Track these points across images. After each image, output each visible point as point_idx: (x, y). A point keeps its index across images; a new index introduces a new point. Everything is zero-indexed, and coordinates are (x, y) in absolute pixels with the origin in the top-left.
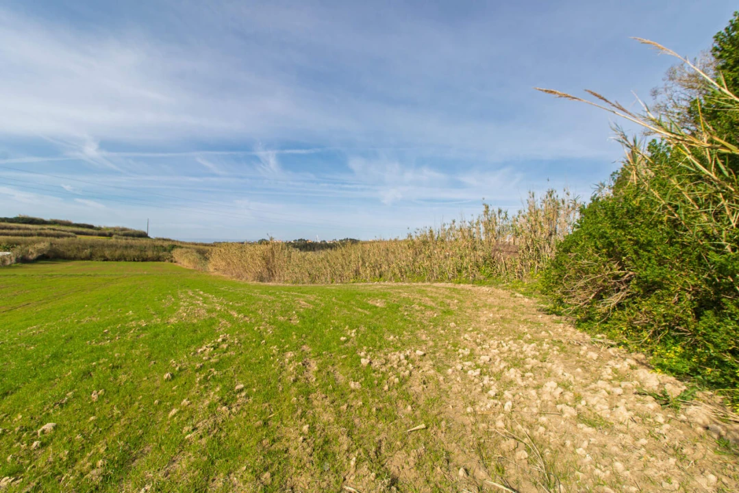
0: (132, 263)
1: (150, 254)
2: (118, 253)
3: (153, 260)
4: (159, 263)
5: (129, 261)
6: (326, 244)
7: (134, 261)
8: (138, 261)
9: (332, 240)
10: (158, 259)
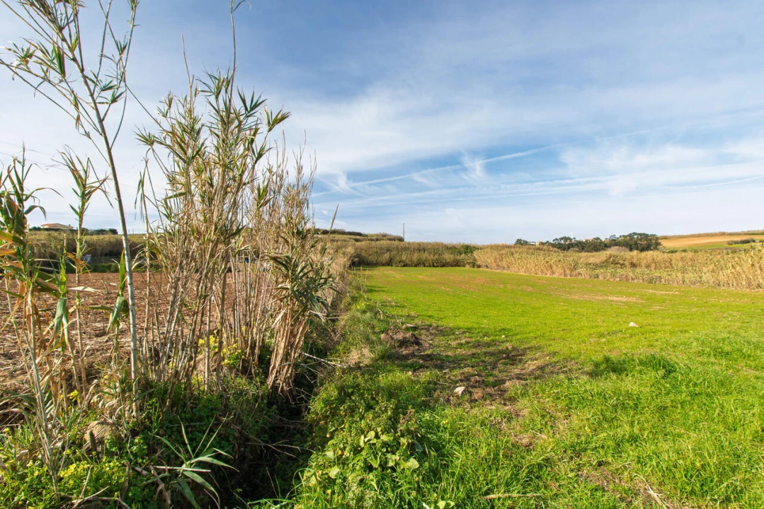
0: (433, 269)
1: (448, 257)
2: (415, 257)
3: (452, 265)
4: (457, 268)
5: (427, 267)
6: (601, 242)
7: (434, 266)
8: (437, 266)
9: (608, 237)
10: (457, 264)
